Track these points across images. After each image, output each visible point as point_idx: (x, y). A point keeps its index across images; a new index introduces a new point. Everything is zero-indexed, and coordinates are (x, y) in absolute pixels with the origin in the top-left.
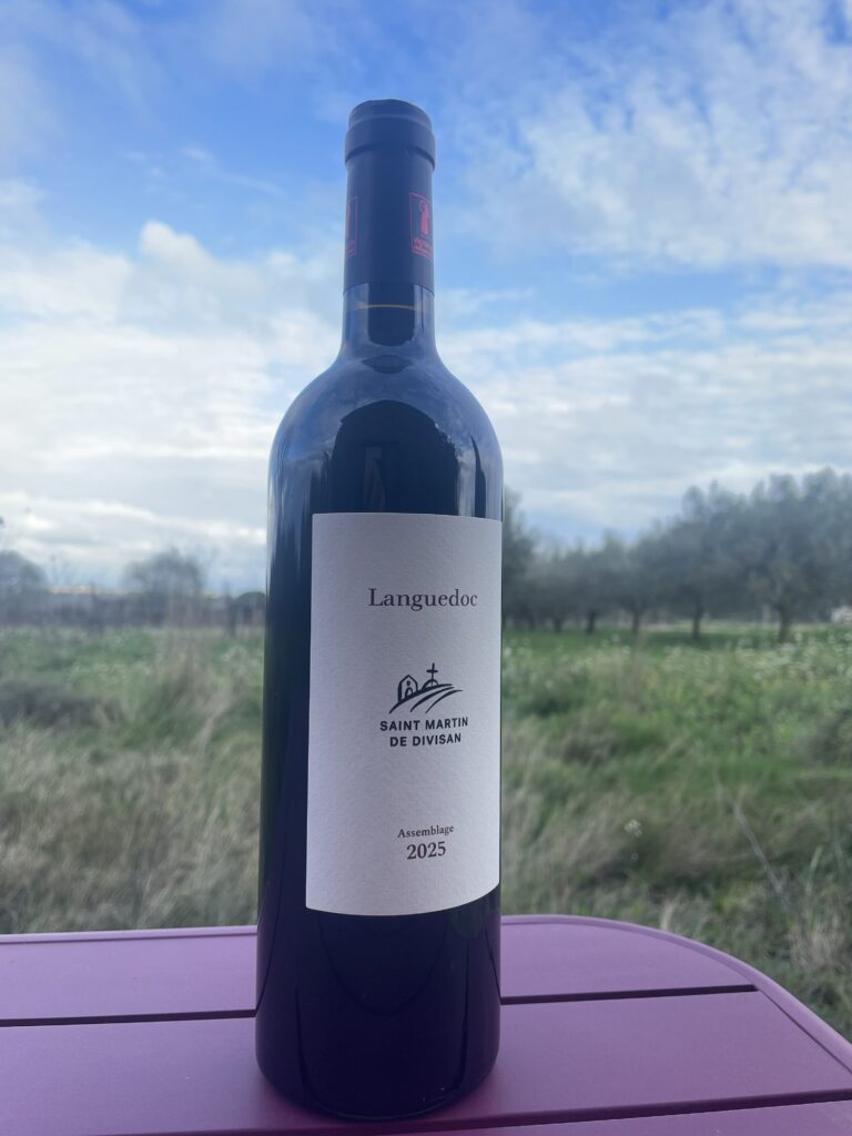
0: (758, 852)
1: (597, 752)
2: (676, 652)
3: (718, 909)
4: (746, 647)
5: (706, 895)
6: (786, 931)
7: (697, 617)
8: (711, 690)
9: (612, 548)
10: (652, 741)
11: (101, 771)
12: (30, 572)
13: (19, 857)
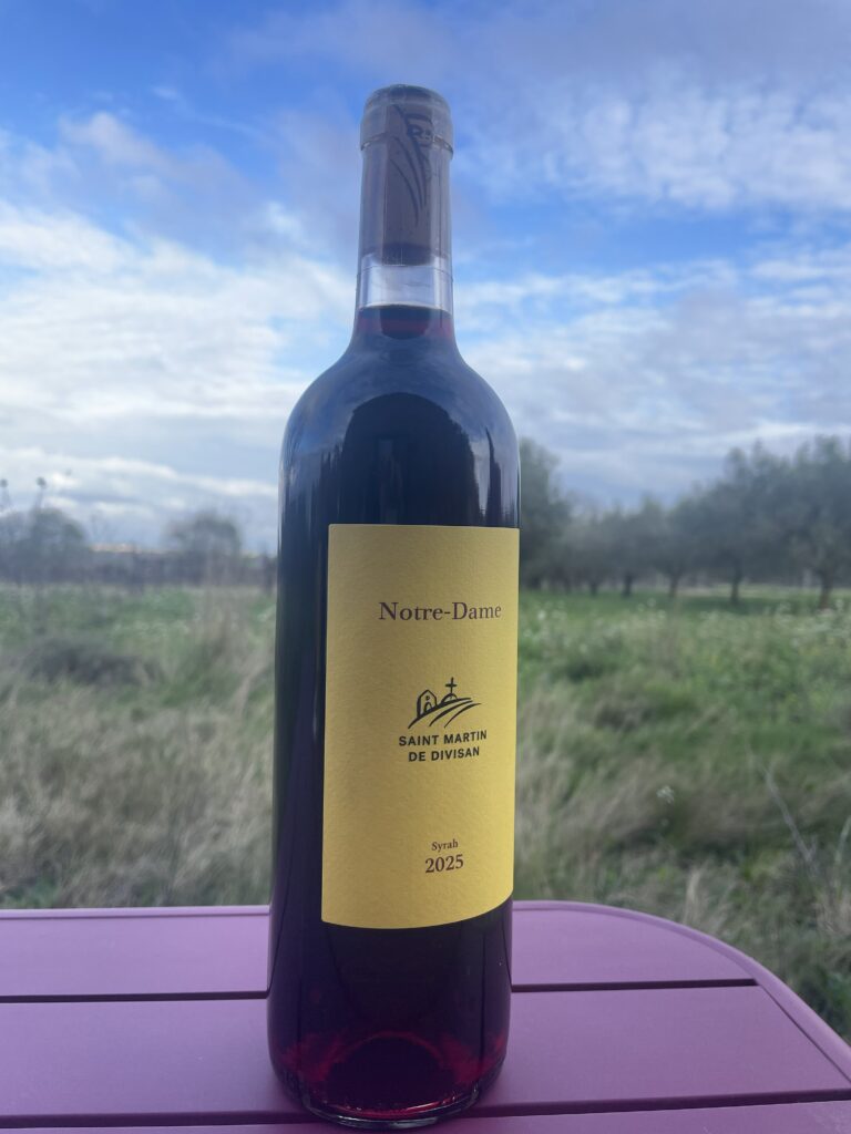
0: (789, 821)
1: (629, 717)
2: (713, 617)
3: (746, 876)
4: (785, 613)
5: (734, 861)
6: (813, 899)
7: (736, 581)
8: (749, 655)
9: (651, 510)
10: (685, 707)
11: (141, 729)
12: (73, 531)
13: (62, 811)
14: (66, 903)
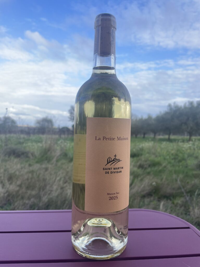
0: (183, 190)
1: (145, 166)
2: (164, 143)
3: (173, 203)
4: (181, 142)
5: (170, 200)
6: (189, 208)
7: (169, 135)
8: (173, 152)
9: (150, 118)
10: (159, 164)
11: (31, 168)
12: (13, 122)
13: (13, 188)
14: (14, 209)
